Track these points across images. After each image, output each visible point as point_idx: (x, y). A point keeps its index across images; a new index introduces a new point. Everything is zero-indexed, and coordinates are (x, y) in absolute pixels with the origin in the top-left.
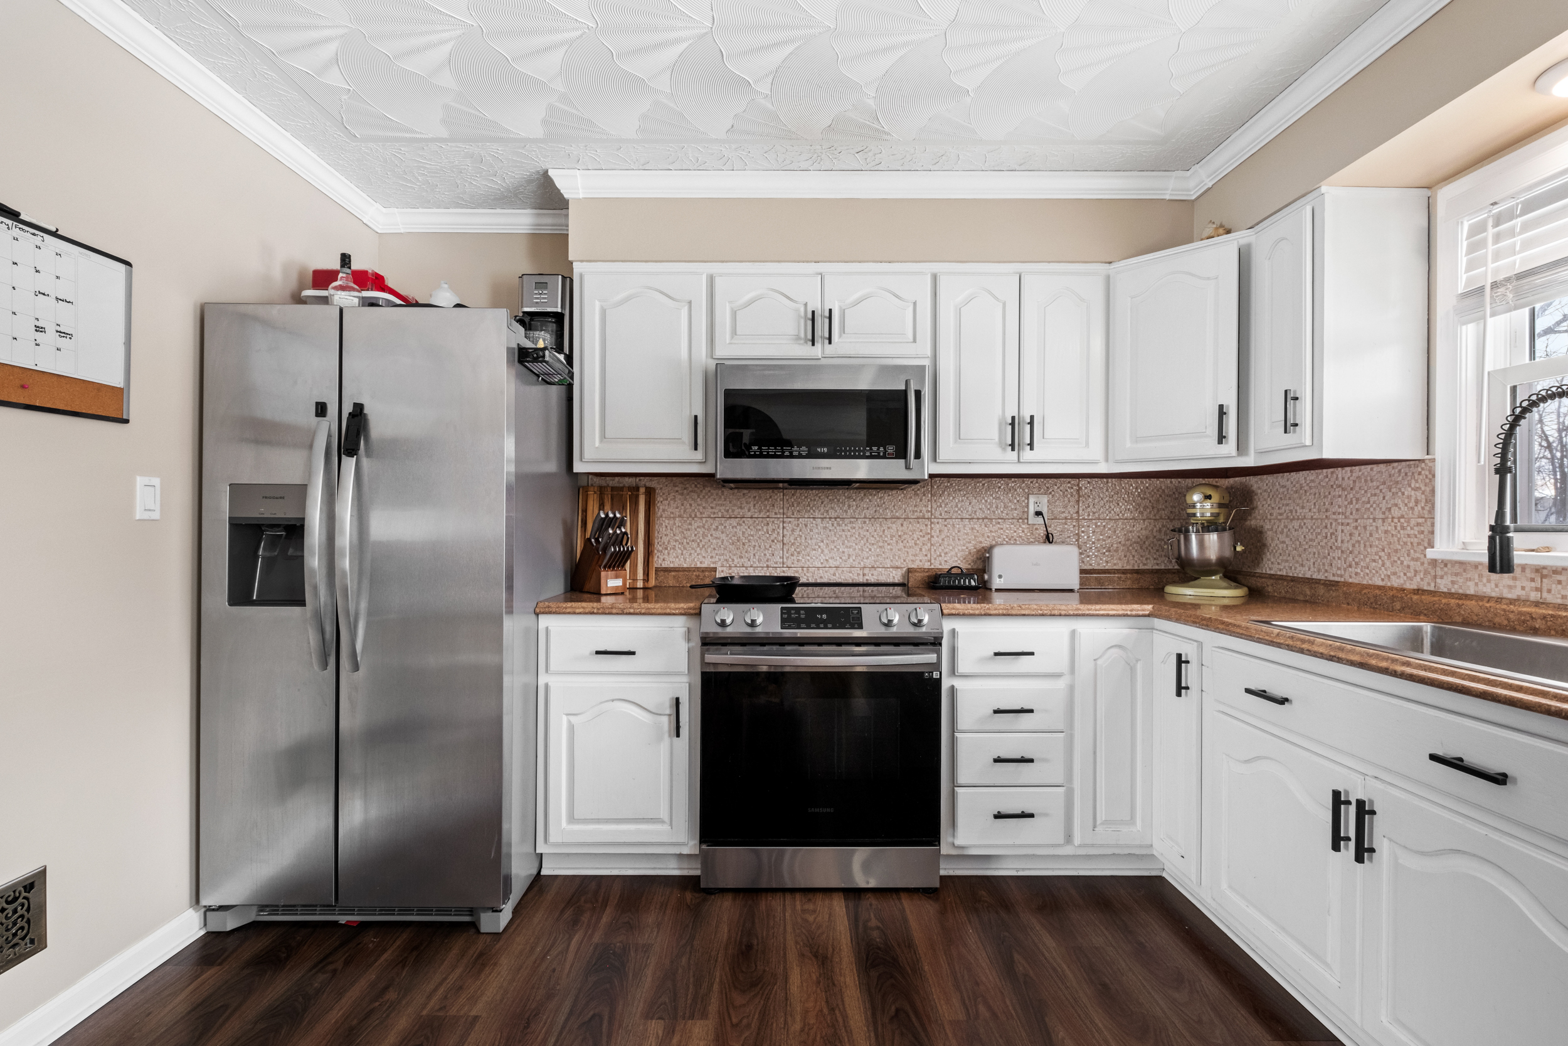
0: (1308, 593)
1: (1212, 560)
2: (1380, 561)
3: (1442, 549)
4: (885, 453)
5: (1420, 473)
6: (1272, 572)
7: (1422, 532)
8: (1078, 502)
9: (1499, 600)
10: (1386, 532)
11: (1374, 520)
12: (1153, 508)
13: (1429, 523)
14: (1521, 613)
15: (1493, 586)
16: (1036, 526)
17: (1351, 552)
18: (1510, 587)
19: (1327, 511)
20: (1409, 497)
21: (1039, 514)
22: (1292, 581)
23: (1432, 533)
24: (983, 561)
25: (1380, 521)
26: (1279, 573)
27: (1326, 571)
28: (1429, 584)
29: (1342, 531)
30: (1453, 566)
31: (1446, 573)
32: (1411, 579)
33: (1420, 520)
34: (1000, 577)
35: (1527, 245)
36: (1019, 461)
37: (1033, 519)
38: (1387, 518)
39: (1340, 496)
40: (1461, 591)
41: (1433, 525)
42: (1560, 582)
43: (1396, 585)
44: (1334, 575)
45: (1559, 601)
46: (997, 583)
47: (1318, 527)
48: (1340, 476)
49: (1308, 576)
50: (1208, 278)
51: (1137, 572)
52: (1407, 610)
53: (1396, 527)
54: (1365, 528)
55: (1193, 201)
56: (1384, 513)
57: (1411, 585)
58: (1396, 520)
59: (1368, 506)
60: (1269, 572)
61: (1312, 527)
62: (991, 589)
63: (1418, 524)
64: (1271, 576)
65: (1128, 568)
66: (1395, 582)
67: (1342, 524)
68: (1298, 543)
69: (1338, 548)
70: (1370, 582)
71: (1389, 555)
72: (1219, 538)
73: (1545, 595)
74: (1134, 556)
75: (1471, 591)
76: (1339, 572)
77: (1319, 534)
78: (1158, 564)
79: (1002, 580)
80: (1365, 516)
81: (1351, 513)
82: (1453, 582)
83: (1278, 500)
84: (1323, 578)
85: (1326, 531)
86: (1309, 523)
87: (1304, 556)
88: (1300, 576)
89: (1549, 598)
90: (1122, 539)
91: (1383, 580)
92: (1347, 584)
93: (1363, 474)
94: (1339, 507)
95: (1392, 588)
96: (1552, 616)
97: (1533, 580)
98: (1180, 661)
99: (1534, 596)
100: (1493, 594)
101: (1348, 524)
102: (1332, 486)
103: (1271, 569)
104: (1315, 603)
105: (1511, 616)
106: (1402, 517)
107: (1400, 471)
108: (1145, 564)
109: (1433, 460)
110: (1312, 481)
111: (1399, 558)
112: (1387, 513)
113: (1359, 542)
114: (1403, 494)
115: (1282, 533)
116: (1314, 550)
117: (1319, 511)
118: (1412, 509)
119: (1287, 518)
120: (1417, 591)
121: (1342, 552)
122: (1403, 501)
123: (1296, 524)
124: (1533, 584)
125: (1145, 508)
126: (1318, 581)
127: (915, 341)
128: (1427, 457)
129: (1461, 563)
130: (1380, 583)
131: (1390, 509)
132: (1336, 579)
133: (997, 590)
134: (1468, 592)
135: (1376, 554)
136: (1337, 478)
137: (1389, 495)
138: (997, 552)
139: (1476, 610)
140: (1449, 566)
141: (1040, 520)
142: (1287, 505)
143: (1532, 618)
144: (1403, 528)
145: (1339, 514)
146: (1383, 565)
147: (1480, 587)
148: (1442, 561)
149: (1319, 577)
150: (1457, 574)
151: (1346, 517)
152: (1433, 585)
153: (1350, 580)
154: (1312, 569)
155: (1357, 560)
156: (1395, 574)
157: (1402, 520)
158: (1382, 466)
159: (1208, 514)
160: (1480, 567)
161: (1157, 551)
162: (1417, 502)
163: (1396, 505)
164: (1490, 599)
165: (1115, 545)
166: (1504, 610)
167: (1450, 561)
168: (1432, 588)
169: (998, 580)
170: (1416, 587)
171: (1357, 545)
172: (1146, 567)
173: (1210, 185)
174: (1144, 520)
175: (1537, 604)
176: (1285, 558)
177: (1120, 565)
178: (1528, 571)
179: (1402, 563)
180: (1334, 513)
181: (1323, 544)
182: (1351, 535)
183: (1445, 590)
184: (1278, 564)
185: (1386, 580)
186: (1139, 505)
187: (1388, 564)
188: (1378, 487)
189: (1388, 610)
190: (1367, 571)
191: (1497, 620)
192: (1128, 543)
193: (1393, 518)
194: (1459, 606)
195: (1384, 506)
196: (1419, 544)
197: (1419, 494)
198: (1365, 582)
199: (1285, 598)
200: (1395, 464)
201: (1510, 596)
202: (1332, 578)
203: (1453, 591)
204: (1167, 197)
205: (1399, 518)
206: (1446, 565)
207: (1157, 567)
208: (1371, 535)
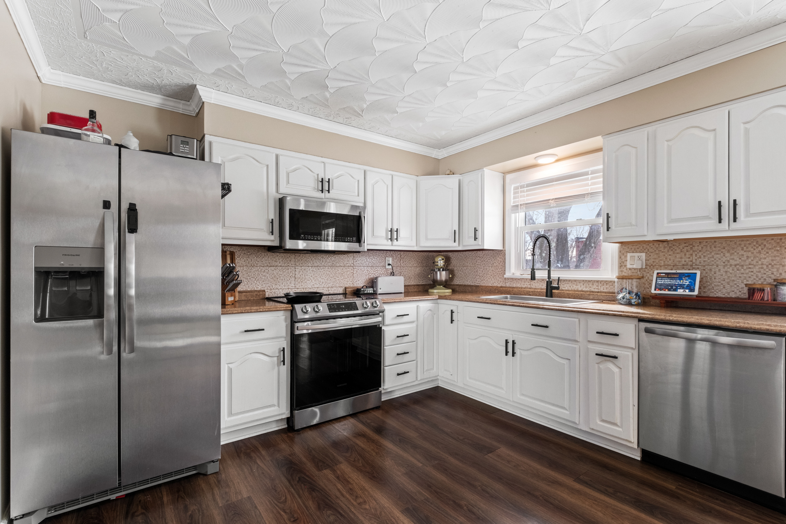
0: (470, 289)
1: (443, 280)
2: (491, 279)
3: (508, 275)
4: (352, 240)
5: (501, 254)
6: (457, 284)
7: (502, 270)
8: (401, 260)
9: (522, 288)
10: (492, 270)
11: (489, 267)
12: (422, 262)
13: (504, 268)
14: (527, 291)
15: (520, 284)
16: (388, 269)
17: (482, 276)
18: (524, 284)
19: (475, 264)
20: (499, 260)
21: (389, 265)
22: (465, 286)
23: (505, 270)
24: (373, 283)
25: (491, 267)
26: (459, 284)
27: (475, 282)
28: (504, 285)
29: (480, 270)
30: (510, 279)
31: (508, 282)
32: (499, 284)
33: (502, 267)
34: (380, 289)
35: (527, 195)
36: (392, 245)
37: (388, 267)
38: (493, 266)
39: (479, 260)
40: (512, 286)
41: (505, 268)
42: (535, 283)
43: (495, 286)
44: (477, 284)
45: (535, 287)
46: (379, 291)
47: (472, 269)
48: (479, 253)
49: (469, 284)
50: (450, 188)
51: (418, 285)
52: (499, 292)
53: (495, 269)
54: (486, 269)
55: (439, 159)
56: (492, 265)
57: (499, 285)
58: (495, 267)
59: (487, 263)
60: (456, 284)
61: (470, 269)
62: (377, 294)
63: (501, 268)
64: (457, 285)
65: (415, 284)
66: (495, 285)
67: (480, 268)
68: (466, 274)
69: (478, 275)
70: (488, 285)
71: (493, 277)
72: (446, 273)
73: (532, 286)
74: (416, 280)
75: (515, 286)
76: (479, 283)
77: (473, 271)
78: (423, 282)
79: (381, 290)
80: (486, 266)
81: (482, 265)
82: (510, 284)
83: (459, 260)
84: (474, 285)
85: (475, 270)
86: (469, 268)
87: (468, 278)
88: (467, 284)
89: (532, 287)
90: (413, 274)
91: (491, 284)
92: (481, 286)
93: (486, 253)
94: (479, 263)
95: (494, 287)
96: (534, 291)
97: (529, 282)
98: (452, 312)
99: (529, 286)
100: (520, 287)
101: (481, 268)
102: (476, 256)
103: (457, 283)
104: (472, 292)
105: (525, 292)
106: (497, 266)
107: (496, 253)
108: (419, 283)
109: (505, 250)
110: (470, 255)
111: (496, 278)
112: (493, 265)
113: (485, 273)
114: (497, 259)
115: (460, 271)
116: (471, 276)
117: (473, 264)
118: (499, 264)
119: (462, 266)
120: (501, 287)
121: (480, 276)
122: (497, 261)
123: (465, 268)
124: (529, 283)
125: (419, 262)
126: (473, 286)
127: (358, 196)
128: (503, 249)
129: (512, 279)
130: (491, 285)
131: (493, 264)
132: (478, 285)
133: (379, 294)
134: (514, 286)
135: (490, 277)
136: (478, 254)
137: (493, 259)
138: (379, 279)
139: (517, 291)
140: (509, 279)
141: (390, 267)
142: (462, 262)
143: (530, 292)
144: (497, 269)
145: (479, 265)
146: (492, 280)
147: (517, 285)
148: (507, 278)
149: (473, 284)
150: (511, 282)
151: (481, 266)
152: (505, 285)
153: (482, 285)
154: (470, 282)
155: (484, 279)
156: (495, 282)
157: (497, 267)
158: (491, 251)
159: (442, 265)
160: (517, 280)
161: (423, 278)
162: (501, 262)
163: (495, 263)
164: (519, 288)
165: (411, 276)
166: (523, 290)
167: (509, 278)
168: (505, 286)
169: (380, 290)
170: (500, 286)
171: (484, 274)
172: (420, 284)
173: (446, 156)
174: (419, 267)
175: (530, 288)
176: (461, 279)
177: (413, 283)
178: (528, 280)
179: (497, 279)
180: (477, 265)
181: (474, 274)
182: (482, 271)
183: (508, 286)
184: (459, 281)
185: (492, 284)
186: (418, 261)
187: (493, 279)
188: (490, 257)
189: (494, 293)
190: (487, 282)
191: (522, 293)
192: (415, 275)
193: (494, 266)
194: (513, 290)
195: (492, 263)
196: (501, 274)
197: (501, 259)
198: (486, 285)
199: (462, 292)
200: (495, 251)
201: (524, 287)
202: (477, 285)
203: (510, 286)
204: (433, 157)
205: (496, 266)
206: (508, 279)
207: (422, 284)
208: (488, 271)
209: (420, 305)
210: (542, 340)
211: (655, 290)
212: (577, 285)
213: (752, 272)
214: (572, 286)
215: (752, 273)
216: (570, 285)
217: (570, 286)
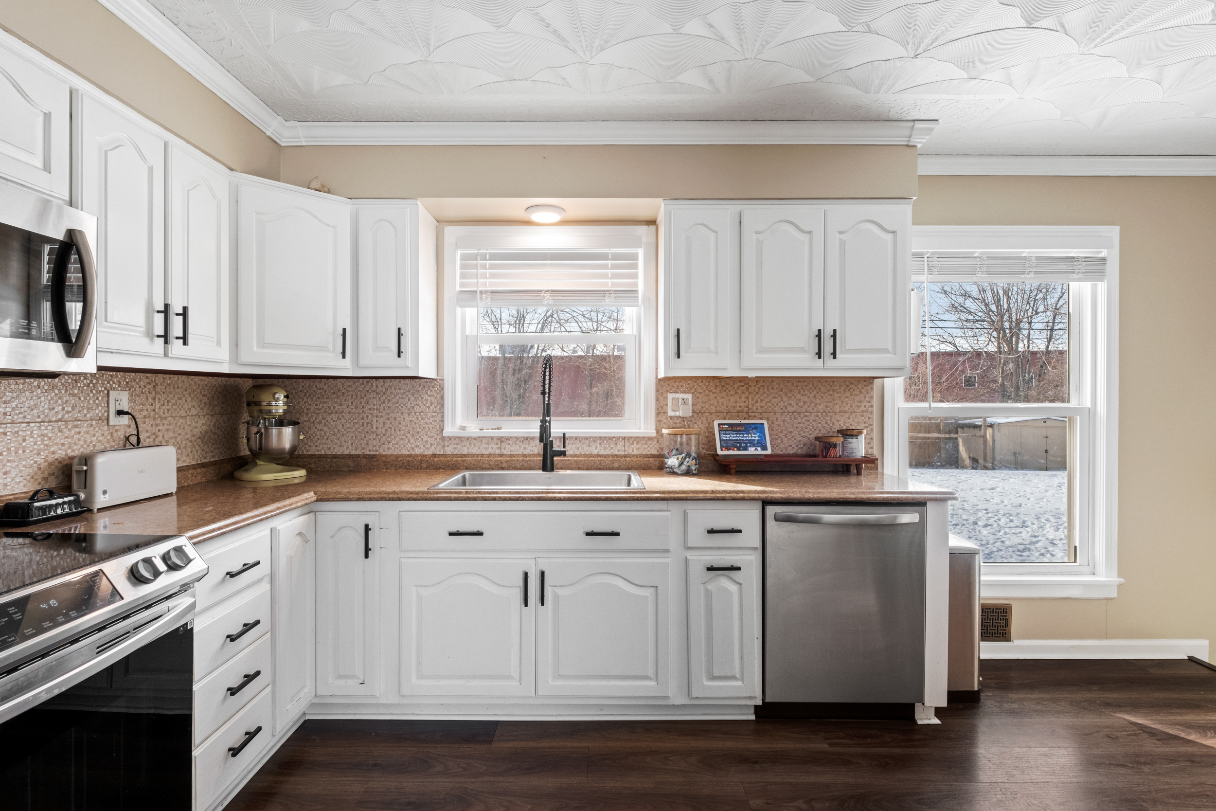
0: (352, 465)
2: (407, 440)
3: (450, 430)
5: (433, 387)
6: (310, 453)
7: (436, 421)
8: (154, 399)
9: (482, 455)
10: (411, 421)
11: (402, 414)
12: (210, 404)
13: (440, 416)
14: (496, 461)
15: (477, 448)
16: (116, 428)
17: (384, 435)
18: (486, 448)
19: (363, 407)
20: (426, 400)
21: (120, 413)
22: (335, 458)
23: (443, 421)
24: (69, 479)
25: (406, 414)
26: (317, 453)
27: (363, 448)
28: (440, 451)
29: (377, 421)
30: (455, 439)
31: (450, 444)
32: (428, 449)
33: (434, 414)
34: (105, 492)
36: (166, 355)
37: (114, 420)
38: (412, 412)
39: (374, 398)
40: (459, 453)
41: (443, 416)
42: (509, 444)
43: (418, 453)
44: (370, 451)
45: (509, 453)
46: (101, 500)
47: (355, 419)
48: (374, 384)
49: (347, 452)
50: (328, 225)
51: (202, 465)
52: (431, 467)
53: (417, 418)
54: (395, 419)
56: (409, 410)
57: (429, 452)
58: (418, 414)
59: (398, 405)
60: (305, 453)
61: (349, 419)
62: (90, 511)
63: (432, 416)
64: (311, 456)
65: (193, 463)
66: (417, 451)
67: (377, 416)
68: (336, 430)
69: (373, 432)
70: (399, 453)
71: (413, 436)
73: (503, 450)
74: (197, 451)
75: (465, 453)
76: (374, 448)
77: (356, 423)
78: (213, 456)
79: (107, 496)
80: (395, 412)
81: (384, 410)
82: (454, 448)
83: (315, 398)
84: (360, 453)
85: (363, 421)
86: (347, 416)
87: (342, 439)
88: (339, 453)
89: (505, 452)
90: (189, 436)
91: (409, 451)
92: (381, 455)
93: (393, 384)
94: (374, 405)
95: (417, 456)
96: (510, 460)
97: (497, 444)
98: (367, 529)
99: (498, 452)
100: (477, 453)
101: (382, 416)
102: (368, 391)
103: (308, 451)
104: (359, 472)
105: (491, 463)
106: (422, 412)
107: (420, 384)
108: (205, 458)
109: (443, 380)
110: (348, 386)
111: (420, 437)
112: (411, 410)
113: (390, 428)
114: (422, 398)
115: (320, 423)
116: (352, 435)
117: (357, 407)
118: (429, 407)
119: (325, 412)
120: (434, 455)
121: (377, 435)
122: (422, 403)
123: (334, 417)
124: (497, 446)
125: (205, 404)
126: (358, 456)
128: (438, 377)
129: (460, 438)
130: (407, 453)
131: (413, 407)
132: (372, 453)
133: (100, 510)
134: (464, 453)
135: (404, 435)
136: (372, 386)
137: (412, 398)
138: (101, 462)
139: (473, 462)
140: (452, 440)
141: (125, 420)
142: (326, 402)
143: (501, 463)
144: (422, 419)
145: (374, 409)
146: (409, 442)
147: (470, 449)
148: (448, 437)
149: (357, 453)
150: (457, 444)
151: (379, 412)
152: (442, 451)
153: (384, 453)
154: (350, 448)
155: (389, 440)
156: (417, 446)
157: (422, 414)
158: (407, 380)
159: (281, 411)
160: (470, 439)
161: (213, 444)
162: (432, 403)
163: (418, 405)
164: (477, 456)
165: (184, 442)
166: (488, 460)
167: (453, 437)
168: (442, 453)
169: (102, 496)
170: (431, 453)
171: (389, 430)
172: (206, 461)
173: (304, 144)
174: (204, 416)
175: (501, 455)
176: (323, 442)
177: (188, 461)
178: (495, 439)
179: (422, 439)
180: (370, 409)
181: (360, 430)
182: (384, 423)
183: (450, 453)
184: (316, 446)
185: (411, 451)
186: (201, 401)
187: (412, 441)
188: (404, 394)
189: (418, 469)
190: (397, 446)
191: (484, 466)
192: (193, 439)
193: (415, 413)
194: (463, 461)
195: (409, 405)
196: (433, 428)
197: (433, 399)
198: (395, 453)
199: (328, 471)
200: (417, 380)
201: (486, 453)
202: (368, 453)
203: (455, 453)
204: (268, 134)
205: (420, 413)
206: (450, 439)
207: (212, 459)
208: (400, 423)
209: (278, 528)
210: (602, 560)
211: (722, 450)
212: (589, 446)
213: (808, 421)
214: (580, 448)
215: (808, 423)
216: (578, 446)
217: (578, 448)
